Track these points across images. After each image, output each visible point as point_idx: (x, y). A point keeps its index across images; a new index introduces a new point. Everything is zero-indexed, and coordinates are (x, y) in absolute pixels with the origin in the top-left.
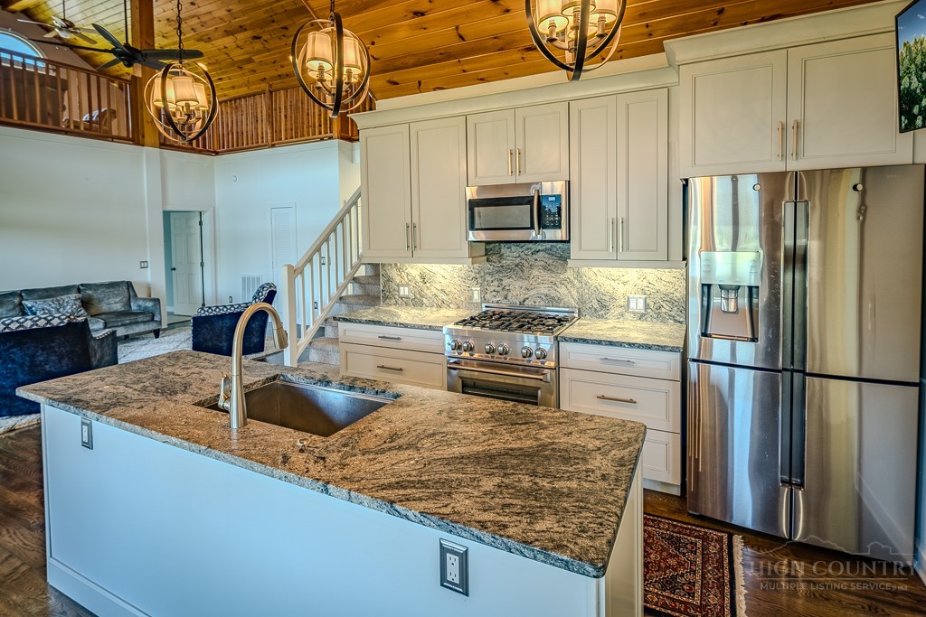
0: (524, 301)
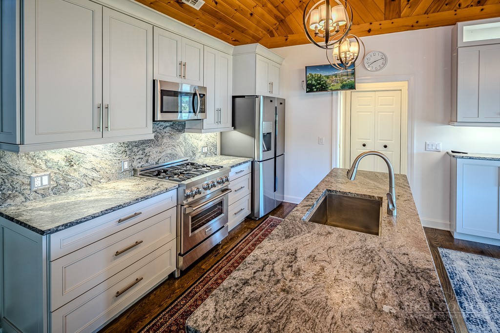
0: (158, 161)
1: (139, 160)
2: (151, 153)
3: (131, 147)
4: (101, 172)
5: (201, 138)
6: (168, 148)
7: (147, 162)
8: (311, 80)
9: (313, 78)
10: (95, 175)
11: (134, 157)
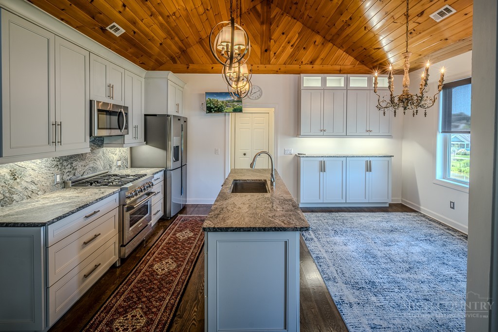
0: (83, 174)
1: (68, 174)
2: (77, 167)
3: (61, 161)
4: (39, 185)
5: (116, 153)
6: (91, 162)
7: (74, 175)
8: (209, 103)
9: (211, 102)
10: (34, 187)
11: (64, 170)
